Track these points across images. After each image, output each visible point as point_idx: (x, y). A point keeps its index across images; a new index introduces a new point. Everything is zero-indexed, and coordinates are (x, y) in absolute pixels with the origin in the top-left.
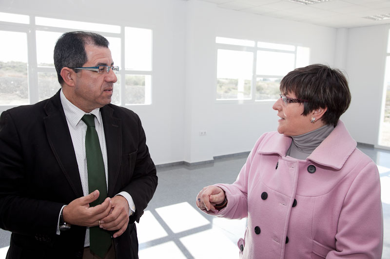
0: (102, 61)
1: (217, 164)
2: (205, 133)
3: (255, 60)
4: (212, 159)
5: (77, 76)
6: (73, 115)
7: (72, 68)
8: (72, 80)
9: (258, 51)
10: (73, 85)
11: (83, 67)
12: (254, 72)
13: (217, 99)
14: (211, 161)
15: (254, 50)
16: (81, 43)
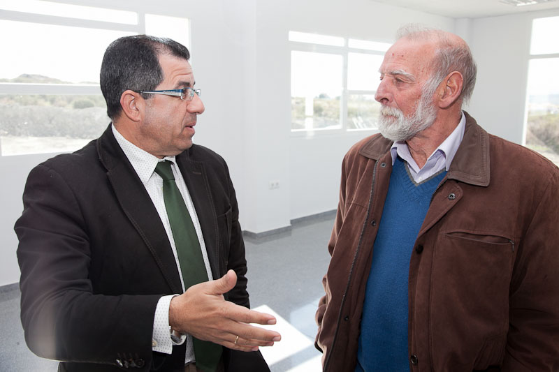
0: (185, 78)
1: (297, 232)
2: (277, 184)
3: (345, 67)
4: (289, 224)
5: (146, 104)
6: (144, 164)
7: (138, 92)
8: (138, 110)
9: (350, 54)
10: (138, 118)
11: (156, 90)
12: (345, 85)
13: (292, 130)
14: (288, 227)
15: (344, 51)
16: (153, 52)
